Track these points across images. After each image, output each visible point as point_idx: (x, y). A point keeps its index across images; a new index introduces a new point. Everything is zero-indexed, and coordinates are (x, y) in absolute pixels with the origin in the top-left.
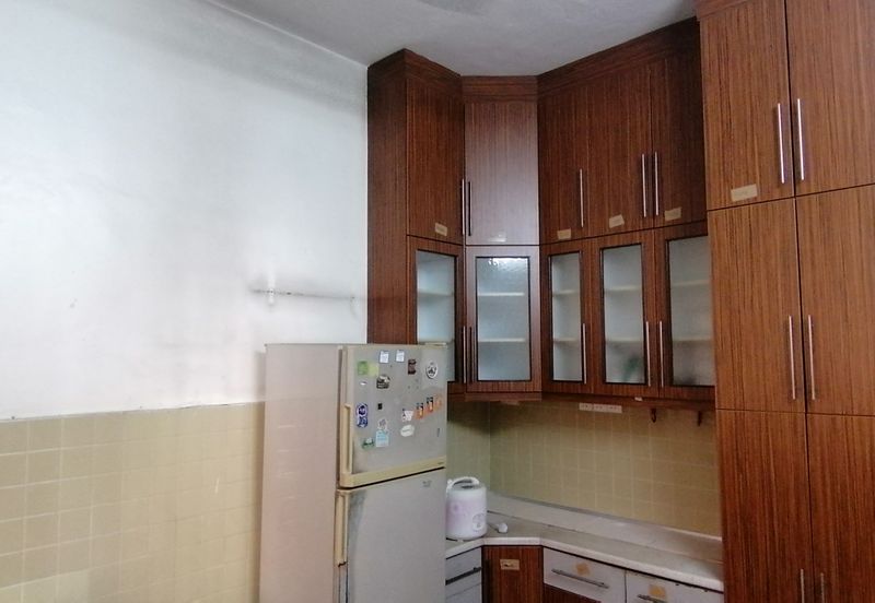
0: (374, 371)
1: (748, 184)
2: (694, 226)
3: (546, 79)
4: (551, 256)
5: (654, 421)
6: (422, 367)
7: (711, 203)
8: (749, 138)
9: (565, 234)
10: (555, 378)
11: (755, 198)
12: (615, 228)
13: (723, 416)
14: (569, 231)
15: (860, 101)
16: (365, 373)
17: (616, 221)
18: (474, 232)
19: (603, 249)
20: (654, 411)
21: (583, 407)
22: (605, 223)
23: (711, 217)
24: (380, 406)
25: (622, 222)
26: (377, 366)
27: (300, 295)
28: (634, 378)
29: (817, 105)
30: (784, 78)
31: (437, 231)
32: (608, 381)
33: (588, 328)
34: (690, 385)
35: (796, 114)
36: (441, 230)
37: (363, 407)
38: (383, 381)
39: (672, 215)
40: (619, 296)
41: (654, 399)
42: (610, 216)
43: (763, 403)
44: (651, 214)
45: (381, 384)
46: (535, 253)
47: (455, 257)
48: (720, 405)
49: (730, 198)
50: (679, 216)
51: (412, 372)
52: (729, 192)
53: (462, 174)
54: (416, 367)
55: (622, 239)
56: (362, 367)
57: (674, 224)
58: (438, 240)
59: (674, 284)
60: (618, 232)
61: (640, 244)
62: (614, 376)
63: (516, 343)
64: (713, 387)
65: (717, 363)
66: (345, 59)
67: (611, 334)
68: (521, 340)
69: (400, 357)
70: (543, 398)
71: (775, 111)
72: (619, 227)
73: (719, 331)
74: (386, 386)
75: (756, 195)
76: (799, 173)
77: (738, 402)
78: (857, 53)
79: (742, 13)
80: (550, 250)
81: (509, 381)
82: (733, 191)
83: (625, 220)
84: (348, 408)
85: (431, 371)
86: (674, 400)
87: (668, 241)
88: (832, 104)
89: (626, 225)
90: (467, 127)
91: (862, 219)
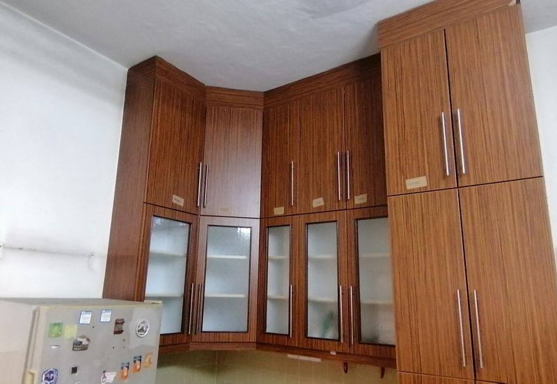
0: (71, 333)
1: (419, 176)
2: (377, 209)
3: (269, 94)
4: (268, 227)
5: (346, 372)
6: (131, 327)
7: (390, 190)
8: (420, 139)
9: (279, 211)
10: (268, 331)
11: (426, 187)
12: (317, 208)
13: (403, 377)
14: (283, 208)
15: (508, 111)
16: (58, 335)
17: (318, 203)
18: (207, 205)
19: (308, 224)
20: (346, 364)
21: (290, 356)
22: (310, 204)
23: (390, 201)
24: (74, 370)
25: (322, 203)
26: (76, 327)
27: (33, 250)
28: (331, 334)
29: (473, 116)
30: (446, 94)
31: (174, 201)
32: (309, 336)
33: (294, 288)
34: (374, 343)
35: (457, 121)
36: (179, 201)
37: (51, 372)
38: (81, 342)
39: (360, 200)
40: (319, 262)
41: (345, 354)
42: (313, 199)
43: (437, 369)
44: (344, 199)
45: (78, 346)
46: (256, 224)
47: (190, 224)
48: (400, 368)
49: (405, 186)
50: (365, 201)
51: (118, 332)
52: (405, 182)
53: (201, 158)
54: (124, 327)
55: (322, 217)
56: (56, 328)
57: (361, 207)
58: (175, 209)
59: (362, 255)
60: (319, 211)
61: (336, 221)
62: (314, 332)
63: (238, 298)
64: (394, 346)
65: (397, 328)
66: (108, 59)
67: (313, 294)
68: (242, 296)
69: (106, 317)
70: (257, 348)
71: (440, 119)
72: (320, 207)
73: (398, 299)
74: (85, 348)
75: (426, 185)
76: (461, 168)
77: (416, 366)
78: (503, 77)
79: (412, 45)
80: (268, 223)
81: (228, 332)
82: (408, 181)
83: (325, 202)
84: (33, 375)
85: (142, 330)
86: (363, 355)
87: (357, 220)
88: (485, 113)
89: (325, 206)
90: (207, 125)
91: (515, 209)
